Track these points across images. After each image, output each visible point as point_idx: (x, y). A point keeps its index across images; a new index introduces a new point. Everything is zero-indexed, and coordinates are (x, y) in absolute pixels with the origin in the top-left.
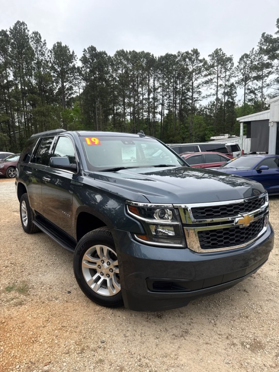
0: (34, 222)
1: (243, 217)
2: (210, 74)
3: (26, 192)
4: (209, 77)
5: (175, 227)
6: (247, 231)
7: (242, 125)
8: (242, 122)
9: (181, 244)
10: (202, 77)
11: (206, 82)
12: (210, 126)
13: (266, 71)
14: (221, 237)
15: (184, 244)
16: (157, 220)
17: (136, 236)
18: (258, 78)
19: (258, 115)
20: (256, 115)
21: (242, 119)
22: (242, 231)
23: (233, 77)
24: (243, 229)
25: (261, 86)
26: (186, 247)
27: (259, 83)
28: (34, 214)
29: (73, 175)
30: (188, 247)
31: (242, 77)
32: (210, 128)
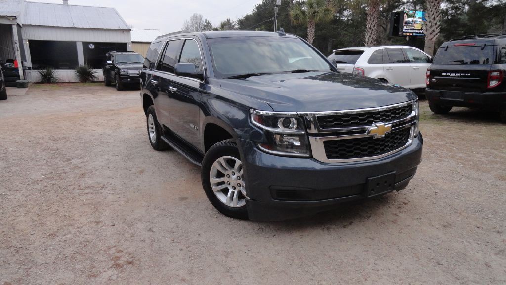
0: (162, 137)
1: (377, 126)
3: (153, 104)
5: (300, 136)
6: (383, 143)
9: (306, 153)
14: (351, 147)
15: (309, 153)
16: (281, 129)
17: (260, 147)
22: (376, 142)
24: (378, 139)
26: (311, 157)
28: (162, 128)
29: (201, 84)
30: (314, 157)
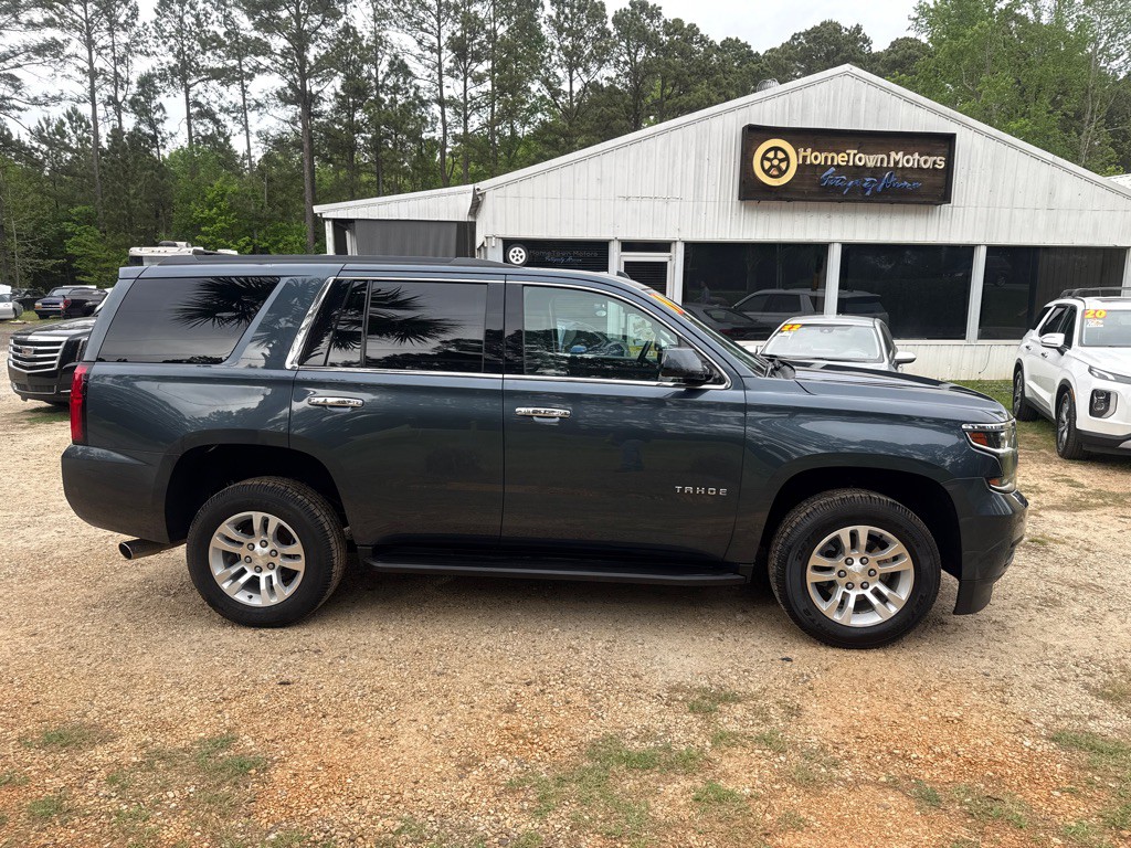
2: (49, 23)
4: (50, 33)
7: (329, 227)
8: (328, 219)
10: (19, 27)
11: (40, 50)
12: (80, 208)
13: (250, 61)
18: (224, 76)
19: (374, 205)
20: (369, 205)
21: (328, 211)
23: (141, 52)
25: (241, 103)
27: (232, 94)
31: (174, 61)
32: (78, 213)
